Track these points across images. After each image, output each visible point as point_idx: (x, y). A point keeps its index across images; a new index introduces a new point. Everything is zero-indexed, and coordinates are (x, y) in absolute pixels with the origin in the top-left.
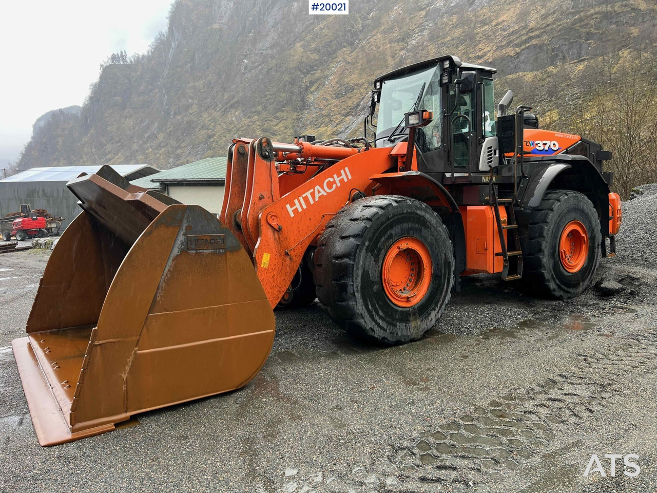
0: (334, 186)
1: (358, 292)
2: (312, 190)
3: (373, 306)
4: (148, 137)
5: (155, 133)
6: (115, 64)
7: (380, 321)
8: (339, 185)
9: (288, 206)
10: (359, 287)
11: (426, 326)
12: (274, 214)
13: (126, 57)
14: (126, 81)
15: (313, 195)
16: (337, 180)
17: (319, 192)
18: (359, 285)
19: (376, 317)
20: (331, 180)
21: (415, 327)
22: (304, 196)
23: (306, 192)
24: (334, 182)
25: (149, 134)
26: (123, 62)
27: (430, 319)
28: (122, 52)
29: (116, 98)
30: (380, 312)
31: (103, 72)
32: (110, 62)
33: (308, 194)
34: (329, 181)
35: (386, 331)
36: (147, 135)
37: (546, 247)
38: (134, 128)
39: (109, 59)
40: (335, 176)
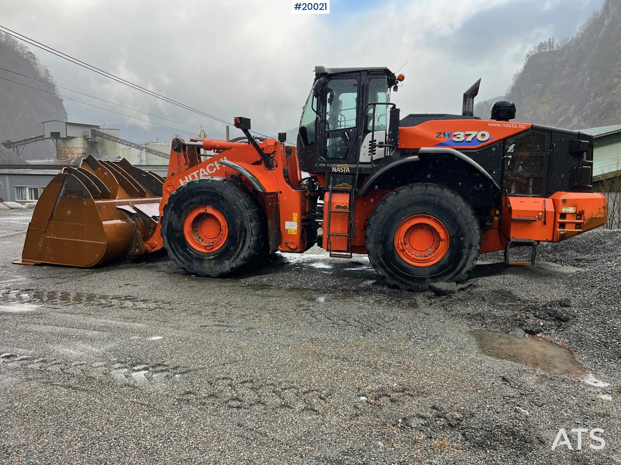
0: (215, 169)
1: (164, 234)
2: (198, 171)
3: (175, 246)
4: (562, 121)
5: (571, 116)
6: (541, 52)
7: (180, 257)
8: (218, 168)
9: (180, 180)
10: (165, 232)
11: (220, 270)
12: (170, 184)
13: (553, 44)
14: (550, 67)
15: (198, 174)
16: (217, 165)
17: (203, 173)
18: (166, 230)
19: (177, 253)
20: (213, 165)
21: (209, 268)
22: (191, 174)
23: (194, 172)
24: (215, 166)
25: (563, 118)
26: (550, 49)
27: (224, 265)
28: (550, 39)
29: (536, 85)
30: (180, 251)
31: (528, 62)
32: (536, 51)
33: (195, 173)
34: (211, 166)
35: (185, 264)
36: (561, 120)
37: (371, 234)
38: (549, 114)
39: (536, 48)
40: (216, 162)
